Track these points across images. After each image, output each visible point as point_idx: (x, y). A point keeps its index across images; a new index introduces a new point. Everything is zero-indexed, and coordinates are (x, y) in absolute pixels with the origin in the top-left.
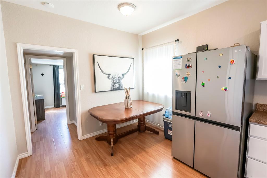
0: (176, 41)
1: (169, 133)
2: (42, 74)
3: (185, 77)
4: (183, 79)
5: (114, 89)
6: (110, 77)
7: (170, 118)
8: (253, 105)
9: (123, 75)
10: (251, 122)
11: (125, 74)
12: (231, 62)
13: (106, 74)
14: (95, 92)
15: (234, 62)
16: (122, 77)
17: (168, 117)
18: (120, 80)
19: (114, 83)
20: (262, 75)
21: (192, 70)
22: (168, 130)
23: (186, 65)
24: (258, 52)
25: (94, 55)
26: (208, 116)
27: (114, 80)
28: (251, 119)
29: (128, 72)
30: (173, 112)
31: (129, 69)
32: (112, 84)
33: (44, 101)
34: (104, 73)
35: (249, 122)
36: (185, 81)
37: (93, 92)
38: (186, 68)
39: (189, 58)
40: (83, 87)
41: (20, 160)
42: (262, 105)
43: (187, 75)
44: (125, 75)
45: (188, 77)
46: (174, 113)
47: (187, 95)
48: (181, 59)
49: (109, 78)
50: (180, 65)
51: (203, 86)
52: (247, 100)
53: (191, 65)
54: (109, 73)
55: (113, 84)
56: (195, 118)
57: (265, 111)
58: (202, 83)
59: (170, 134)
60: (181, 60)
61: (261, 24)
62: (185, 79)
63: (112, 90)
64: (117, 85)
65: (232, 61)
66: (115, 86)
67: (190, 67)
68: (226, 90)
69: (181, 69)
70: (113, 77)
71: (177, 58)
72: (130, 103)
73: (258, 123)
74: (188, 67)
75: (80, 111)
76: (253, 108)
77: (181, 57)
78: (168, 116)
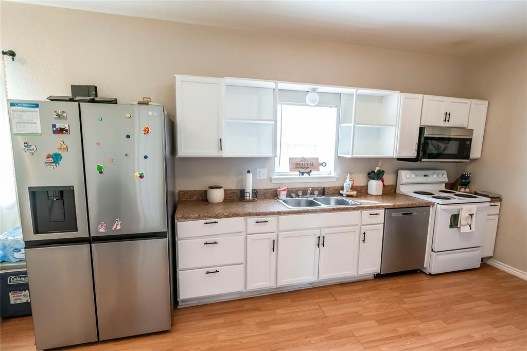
0: (4, 53)
1: (16, 300)
3: (55, 154)
4: (48, 158)
7: (14, 260)
8: (176, 194)
10: (177, 219)
12: (145, 130)
15: (150, 132)
17: (4, 261)
20: (183, 150)
21: (71, 139)
22: (10, 294)
23: (54, 126)
24: (175, 116)
26: (116, 227)
28: (178, 215)
30: (25, 242)
35: (176, 221)
36: (54, 162)
38: (54, 132)
39: (59, 112)
42: (185, 192)
43: (59, 149)
45: (63, 153)
46: (29, 245)
47: (64, 194)
48: (37, 109)
50: (36, 123)
51: (101, 173)
52: (170, 189)
53: (67, 128)
56: (89, 240)
57: (188, 200)
58: (98, 166)
59: (19, 302)
60: (36, 112)
61: (175, 77)
62: (56, 159)
65: (147, 130)
67: (67, 131)
68: (141, 177)
69: (41, 134)
71: (23, 106)
73: (185, 219)
74: (61, 131)
76: (177, 198)
77: (37, 106)
78: (5, 256)
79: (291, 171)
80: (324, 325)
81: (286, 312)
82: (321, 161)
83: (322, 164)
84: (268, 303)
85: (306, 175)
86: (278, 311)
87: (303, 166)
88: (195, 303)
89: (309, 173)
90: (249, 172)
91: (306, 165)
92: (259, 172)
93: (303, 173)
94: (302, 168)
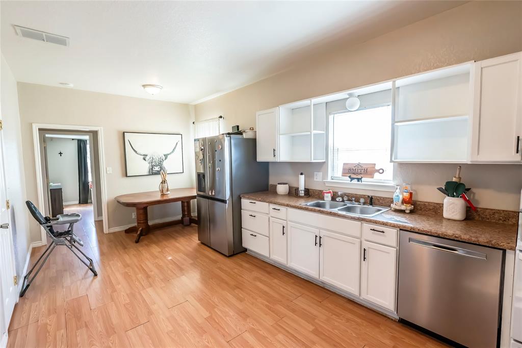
2: (61, 153)
5: (152, 173)
6: (147, 158)
9: (166, 156)
11: (168, 154)
13: (141, 155)
14: (126, 176)
16: (164, 158)
18: (161, 161)
19: (153, 166)
25: (124, 133)
27: (152, 162)
29: (172, 152)
31: (175, 148)
32: (149, 167)
33: (62, 192)
34: (138, 154)
37: (123, 176)
40: (110, 170)
41: (33, 248)
44: (169, 156)
49: (144, 159)
54: (144, 154)
55: (151, 168)
63: (150, 175)
64: (157, 169)
66: (153, 169)
70: (151, 159)
72: (166, 189)
75: (106, 199)
79: (342, 176)
80: (281, 301)
81: (279, 284)
82: (377, 168)
83: (378, 171)
84: (279, 275)
85: (355, 181)
86: (276, 281)
87: (355, 172)
88: (253, 254)
89: (359, 180)
90: (302, 174)
91: (359, 171)
92: (316, 175)
93: (352, 179)
94: (354, 173)
